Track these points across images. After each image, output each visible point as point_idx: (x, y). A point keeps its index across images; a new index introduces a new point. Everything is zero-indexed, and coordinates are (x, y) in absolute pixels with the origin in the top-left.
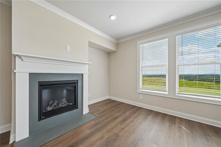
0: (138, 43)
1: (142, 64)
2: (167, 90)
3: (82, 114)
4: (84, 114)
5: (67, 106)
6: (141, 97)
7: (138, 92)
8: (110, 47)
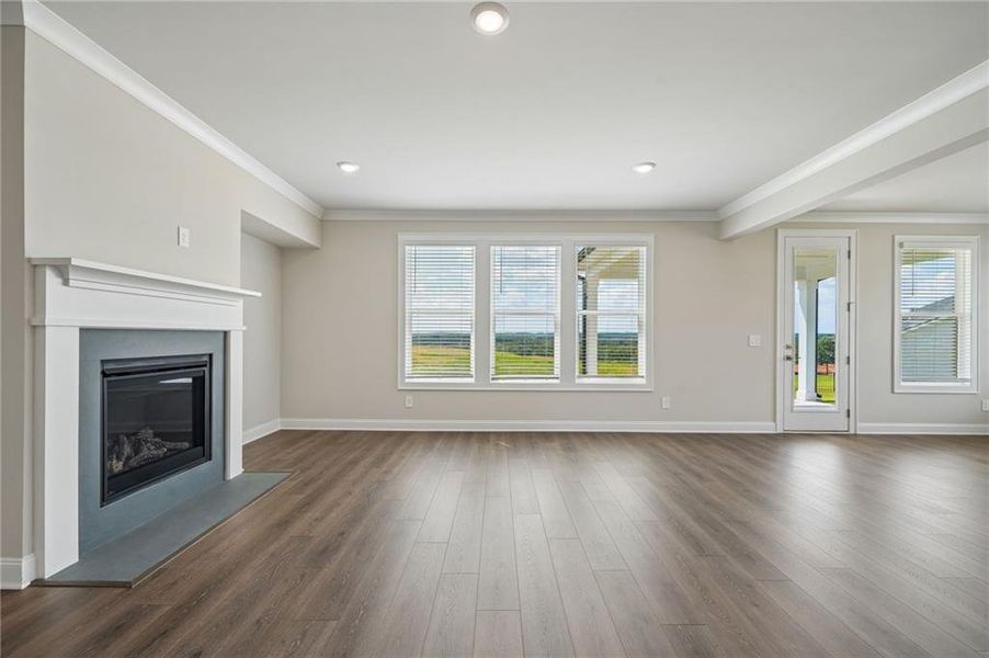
0: (402, 237)
1: (413, 303)
2: (473, 373)
3: (224, 479)
4: (232, 477)
5: (168, 454)
6: (409, 400)
7: (400, 388)
8: (296, 229)
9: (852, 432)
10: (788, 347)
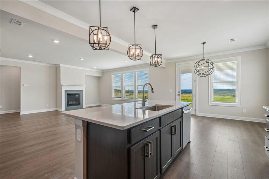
2: (121, 97)
3: (82, 108)
7: (112, 99)
9: (196, 115)
10: (179, 92)
